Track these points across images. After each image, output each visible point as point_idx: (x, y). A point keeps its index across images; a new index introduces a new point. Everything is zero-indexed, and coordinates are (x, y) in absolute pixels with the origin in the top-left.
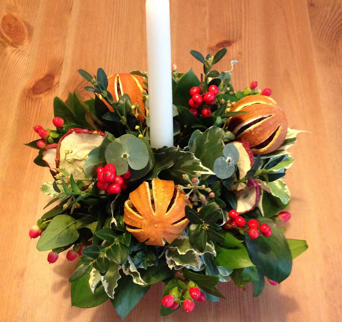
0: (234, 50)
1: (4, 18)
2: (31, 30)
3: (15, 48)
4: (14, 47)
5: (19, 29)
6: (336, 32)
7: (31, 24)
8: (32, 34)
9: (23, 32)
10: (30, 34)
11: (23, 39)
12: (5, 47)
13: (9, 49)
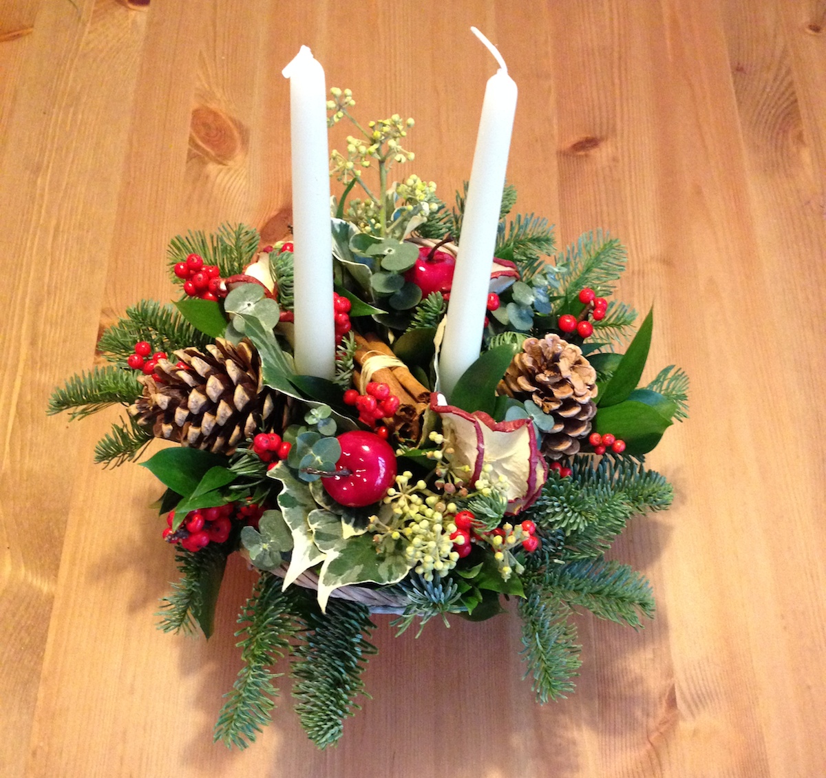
0: (604, 154)
1: (196, 113)
2: (244, 133)
3: (221, 166)
4: (220, 163)
5: (223, 132)
6: (782, 116)
7: (243, 123)
8: (248, 141)
9: (232, 138)
10: (245, 142)
11: (233, 150)
12: (204, 163)
13: (212, 168)
